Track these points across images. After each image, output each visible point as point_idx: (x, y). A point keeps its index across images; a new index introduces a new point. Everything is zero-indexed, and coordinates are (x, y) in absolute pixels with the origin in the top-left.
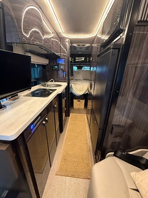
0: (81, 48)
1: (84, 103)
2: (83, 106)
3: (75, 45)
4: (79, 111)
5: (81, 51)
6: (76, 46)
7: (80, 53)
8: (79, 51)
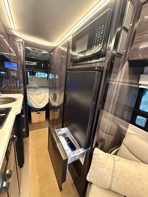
0: (37, 53)
1: (44, 114)
2: (44, 118)
3: (29, 48)
4: (39, 125)
5: (35, 56)
6: (31, 49)
7: (33, 58)
8: (32, 56)
